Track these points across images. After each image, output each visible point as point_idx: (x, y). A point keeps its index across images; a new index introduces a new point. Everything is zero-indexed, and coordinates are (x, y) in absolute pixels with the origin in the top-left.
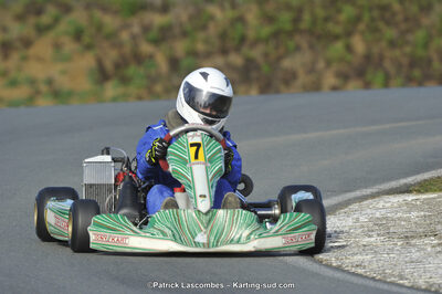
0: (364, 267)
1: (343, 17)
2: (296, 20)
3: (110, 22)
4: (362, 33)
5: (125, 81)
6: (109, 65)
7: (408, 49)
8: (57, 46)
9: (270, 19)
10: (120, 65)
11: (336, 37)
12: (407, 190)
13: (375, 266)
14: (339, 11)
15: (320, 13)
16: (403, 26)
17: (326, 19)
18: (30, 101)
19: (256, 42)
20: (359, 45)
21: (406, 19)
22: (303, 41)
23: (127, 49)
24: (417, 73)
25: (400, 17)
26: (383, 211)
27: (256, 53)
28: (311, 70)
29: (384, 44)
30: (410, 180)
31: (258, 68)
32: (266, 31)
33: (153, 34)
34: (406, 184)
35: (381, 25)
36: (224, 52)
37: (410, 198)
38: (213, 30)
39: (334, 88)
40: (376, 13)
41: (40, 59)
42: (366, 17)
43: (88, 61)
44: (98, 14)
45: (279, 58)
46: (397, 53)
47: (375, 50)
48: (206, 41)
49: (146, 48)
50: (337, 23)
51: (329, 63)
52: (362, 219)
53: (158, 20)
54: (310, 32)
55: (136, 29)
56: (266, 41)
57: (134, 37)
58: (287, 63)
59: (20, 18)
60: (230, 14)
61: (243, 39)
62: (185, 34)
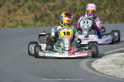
0: (109, 73)
1: (103, 4)
3: (39, 5)
4: (109, 8)
5: (43, 21)
6: (38, 16)
7: (122, 13)
8: (24, 11)
10: (41, 17)
11: (102, 9)
12: (121, 52)
13: (112, 73)
14: (103, 2)
15: (97, 2)
16: (120, 6)
17: (99, 4)
18: (16, 26)
19: (79, 10)
20: (108, 11)
21: (121, 4)
23: (43, 12)
25: (119, 4)
26: (115, 58)
29: (115, 11)
32: (82, 7)
33: (51, 8)
34: (121, 50)
35: (114, 6)
37: (122, 54)
38: (67, 7)
40: (113, 3)
41: (19, 15)
42: (110, 4)
43: (32, 15)
44: (35, 2)
46: (119, 14)
47: (113, 13)
48: (65, 10)
49: (49, 12)
50: (102, 5)
51: (100, 16)
52: (109, 60)
53: (52, 4)
55: (46, 7)
56: (82, 10)
57: (45, 9)
59: (13, 3)
60: (72, 3)
61: (76, 10)
62: (59, 8)
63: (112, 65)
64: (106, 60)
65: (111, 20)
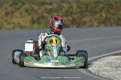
0: (105, 75)
1: (99, 7)
2: (87, 8)
3: (36, 7)
4: (105, 12)
5: (39, 23)
6: (35, 19)
7: (117, 16)
8: (21, 14)
9: (79, 7)
10: (38, 19)
11: (97, 13)
12: (117, 54)
13: (108, 75)
14: (98, 5)
15: (93, 6)
16: (116, 10)
17: (95, 8)
18: (13, 28)
19: (75, 14)
20: (104, 15)
21: (117, 8)
22: (88, 13)
23: (40, 15)
24: (119, 23)
25: (115, 7)
26: (110, 60)
27: (76, 17)
28: (91, 21)
29: (111, 15)
30: (118, 52)
31: (76, 21)
32: (78, 10)
33: (47, 11)
34: (117, 53)
36: (67, 16)
37: (118, 57)
38: (64, 10)
39: (97, 26)
40: (109, 6)
41: (16, 17)
42: (106, 7)
43: (29, 18)
44: (32, 5)
45: (82, 18)
46: (114, 17)
47: (108, 16)
48: (62, 13)
49: (45, 15)
50: (98, 9)
51: (95, 19)
52: (105, 62)
53: (49, 7)
54: (90, 11)
55: (43, 9)
56: (78, 13)
57: (42, 12)
58: (84, 19)
59: (11, 6)
60: (69, 6)
61: (72, 13)
62: (56, 11)
63: (107, 68)
64: (101, 63)
65: (106, 23)
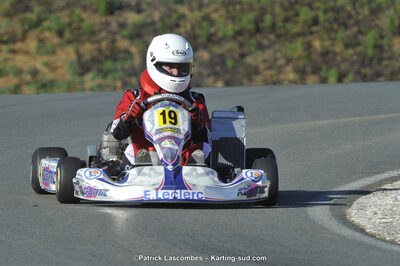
1: (301, 19)
9: (233, 19)
10: (99, 58)
17: (287, 20)
18: (16, 90)
24: (368, 71)
32: (230, 29)
33: (128, 31)
35: (336, 27)
40: (330, 15)
41: (27, 53)
44: (78, 11)
45: (243, 56)
46: (350, 51)
50: (296, 23)
51: (289, 61)
53: (132, 18)
55: (114, 26)
59: (8, 15)
60: (197, 14)
65: (323, 74)
